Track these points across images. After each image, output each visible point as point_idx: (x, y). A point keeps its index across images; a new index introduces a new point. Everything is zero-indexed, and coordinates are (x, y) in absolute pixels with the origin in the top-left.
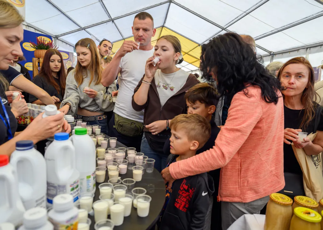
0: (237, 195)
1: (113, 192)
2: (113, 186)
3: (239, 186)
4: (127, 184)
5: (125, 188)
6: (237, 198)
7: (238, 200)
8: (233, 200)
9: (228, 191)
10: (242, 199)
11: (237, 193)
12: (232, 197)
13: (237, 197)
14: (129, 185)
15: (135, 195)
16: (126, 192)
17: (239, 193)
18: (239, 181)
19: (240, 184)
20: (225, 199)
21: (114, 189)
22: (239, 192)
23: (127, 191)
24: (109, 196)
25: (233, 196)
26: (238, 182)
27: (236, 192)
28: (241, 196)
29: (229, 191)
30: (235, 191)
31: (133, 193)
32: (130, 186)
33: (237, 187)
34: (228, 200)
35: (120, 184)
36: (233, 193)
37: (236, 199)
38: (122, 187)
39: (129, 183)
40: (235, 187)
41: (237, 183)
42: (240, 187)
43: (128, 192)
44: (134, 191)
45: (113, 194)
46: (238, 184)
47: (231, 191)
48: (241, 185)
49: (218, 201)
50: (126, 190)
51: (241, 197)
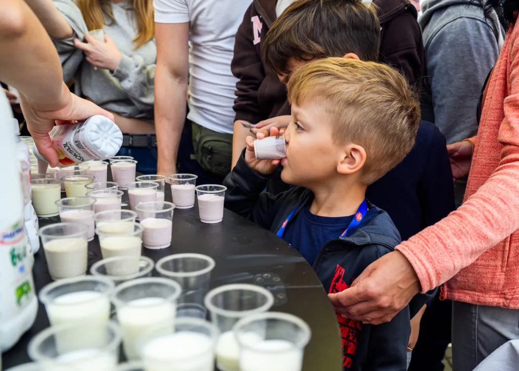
0: (494, 288)
1: (113, 315)
2: (112, 284)
3: (503, 261)
4: (181, 275)
5: (173, 290)
6: (493, 295)
7: (496, 300)
8: (482, 299)
9: (471, 275)
10: (506, 299)
11: (496, 282)
12: (481, 291)
13: (496, 291)
14: (186, 280)
15: (221, 319)
16: (178, 309)
17: (502, 282)
18: (507, 248)
19: (508, 257)
20: (461, 295)
21: (117, 302)
22: (501, 278)
23: (182, 304)
24: (98, 334)
25: (485, 290)
26: (504, 251)
27: (492, 278)
28: (506, 291)
29: (474, 273)
30: (489, 276)
31: (215, 310)
32: (192, 282)
33: (499, 263)
34: (468, 299)
35: (146, 276)
36: (485, 281)
37: (492, 299)
38: (155, 289)
39: (185, 270)
40: (492, 263)
41: (500, 253)
42: (507, 266)
43: (186, 307)
44: (215, 301)
45: (113, 325)
46: (503, 257)
47: (479, 273)
48: (511, 259)
49: (442, 298)
50: (178, 301)
51: (505, 294)
